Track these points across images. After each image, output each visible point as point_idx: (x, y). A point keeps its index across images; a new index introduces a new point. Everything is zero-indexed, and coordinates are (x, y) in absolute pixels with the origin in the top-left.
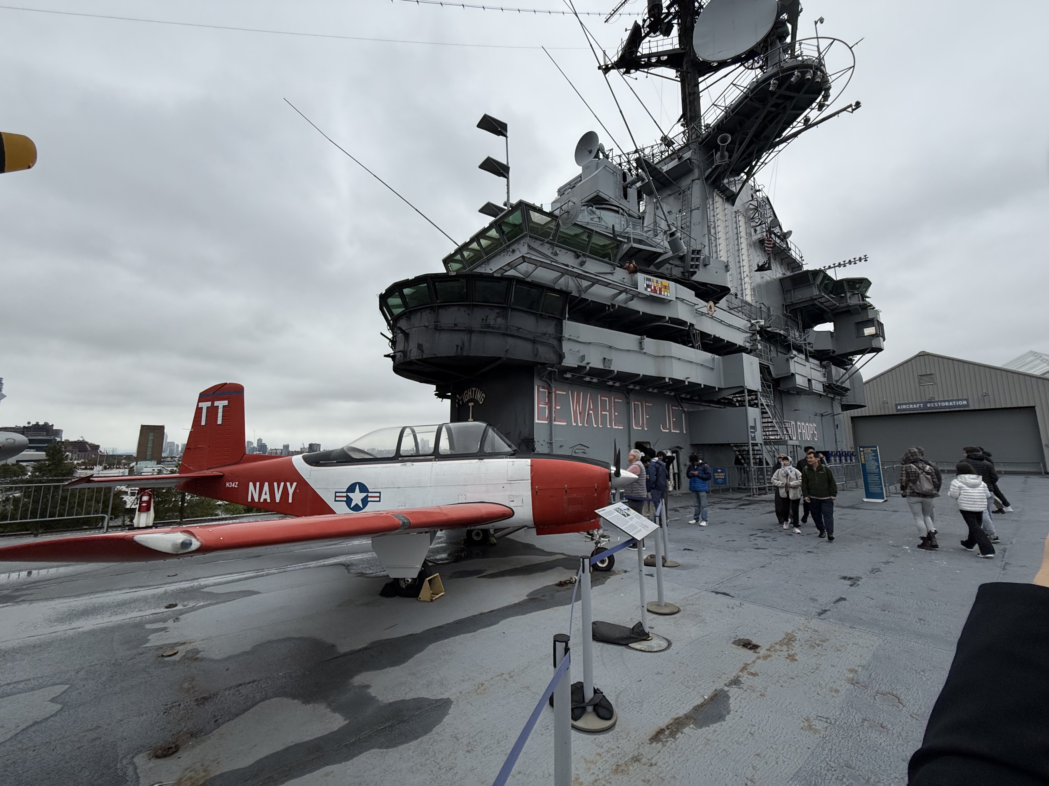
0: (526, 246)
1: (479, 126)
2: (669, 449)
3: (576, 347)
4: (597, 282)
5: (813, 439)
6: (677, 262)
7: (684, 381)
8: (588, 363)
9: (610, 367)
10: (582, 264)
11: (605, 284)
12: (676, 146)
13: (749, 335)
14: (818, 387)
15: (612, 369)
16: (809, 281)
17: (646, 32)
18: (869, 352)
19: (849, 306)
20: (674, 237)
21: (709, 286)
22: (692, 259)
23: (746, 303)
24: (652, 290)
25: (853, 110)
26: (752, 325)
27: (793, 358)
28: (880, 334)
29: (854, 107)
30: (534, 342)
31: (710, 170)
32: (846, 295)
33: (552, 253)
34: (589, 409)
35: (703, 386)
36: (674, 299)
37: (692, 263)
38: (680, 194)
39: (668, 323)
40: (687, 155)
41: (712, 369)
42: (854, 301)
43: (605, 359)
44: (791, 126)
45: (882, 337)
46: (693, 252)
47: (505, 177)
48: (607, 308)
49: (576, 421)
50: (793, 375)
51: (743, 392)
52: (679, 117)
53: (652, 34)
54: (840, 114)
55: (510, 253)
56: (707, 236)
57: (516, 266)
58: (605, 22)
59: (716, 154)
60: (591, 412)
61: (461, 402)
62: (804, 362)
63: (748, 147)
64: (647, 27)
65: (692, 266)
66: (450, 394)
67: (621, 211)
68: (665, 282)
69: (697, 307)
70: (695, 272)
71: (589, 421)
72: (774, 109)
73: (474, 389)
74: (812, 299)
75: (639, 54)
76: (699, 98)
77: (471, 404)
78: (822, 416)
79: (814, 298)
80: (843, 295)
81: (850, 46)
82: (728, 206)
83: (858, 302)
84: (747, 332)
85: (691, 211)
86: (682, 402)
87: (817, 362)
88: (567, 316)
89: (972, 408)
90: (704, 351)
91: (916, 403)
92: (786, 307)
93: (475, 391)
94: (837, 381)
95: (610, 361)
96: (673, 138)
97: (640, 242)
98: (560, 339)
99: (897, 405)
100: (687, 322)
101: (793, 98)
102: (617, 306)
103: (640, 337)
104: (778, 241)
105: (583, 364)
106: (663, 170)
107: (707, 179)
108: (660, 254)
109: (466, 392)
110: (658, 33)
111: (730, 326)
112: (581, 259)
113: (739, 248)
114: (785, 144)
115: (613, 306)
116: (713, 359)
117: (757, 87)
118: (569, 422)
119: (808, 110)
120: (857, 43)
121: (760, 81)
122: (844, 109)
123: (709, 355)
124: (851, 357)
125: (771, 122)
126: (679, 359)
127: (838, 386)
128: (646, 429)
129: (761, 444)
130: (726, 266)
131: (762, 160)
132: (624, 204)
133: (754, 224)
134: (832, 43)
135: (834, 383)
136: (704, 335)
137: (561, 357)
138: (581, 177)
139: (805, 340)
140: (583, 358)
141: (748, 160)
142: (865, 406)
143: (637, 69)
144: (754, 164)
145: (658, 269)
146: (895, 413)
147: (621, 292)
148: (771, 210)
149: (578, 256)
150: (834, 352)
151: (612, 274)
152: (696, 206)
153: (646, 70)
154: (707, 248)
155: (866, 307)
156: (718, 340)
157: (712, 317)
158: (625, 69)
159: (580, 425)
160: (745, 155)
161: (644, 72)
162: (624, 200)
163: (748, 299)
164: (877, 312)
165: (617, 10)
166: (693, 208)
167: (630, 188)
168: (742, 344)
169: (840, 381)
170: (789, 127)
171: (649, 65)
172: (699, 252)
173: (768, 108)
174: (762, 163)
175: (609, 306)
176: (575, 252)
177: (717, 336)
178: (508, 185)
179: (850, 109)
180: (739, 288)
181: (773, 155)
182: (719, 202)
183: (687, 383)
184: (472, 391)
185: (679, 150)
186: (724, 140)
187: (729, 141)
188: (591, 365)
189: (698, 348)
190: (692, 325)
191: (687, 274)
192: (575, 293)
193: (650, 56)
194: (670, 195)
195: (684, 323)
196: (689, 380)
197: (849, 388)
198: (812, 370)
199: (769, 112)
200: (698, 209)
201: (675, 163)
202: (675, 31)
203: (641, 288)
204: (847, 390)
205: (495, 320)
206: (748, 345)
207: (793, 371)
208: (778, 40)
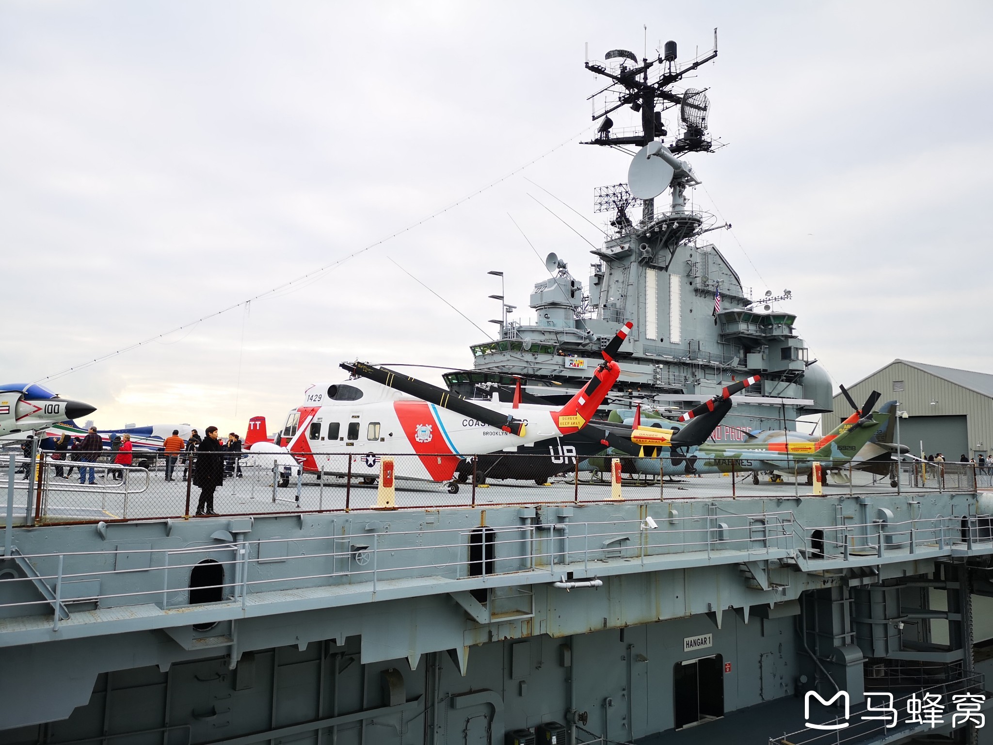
0: (509, 355)
6: (595, 342)
10: (536, 357)
16: (735, 319)
19: (775, 336)
20: (589, 334)
26: (655, 369)
27: (698, 384)
28: (797, 359)
31: (641, 258)
32: (772, 327)
36: (587, 368)
37: (602, 344)
38: (624, 268)
40: (627, 246)
67: (568, 307)
68: (582, 359)
74: (737, 334)
80: (769, 327)
82: (659, 272)
83: (783, 334)
84: (651, 374)
92: (722, 336)
106: (613, 252)
107: (640, 262)
108: (581, 343)
115: (552, 375)
119: (700, 227)
133: (689, 278)
135: (767, 395)
139: (729, 364)
145: (584, 347)
149: (534, 355)
150: (765, 370)
151: (553, 359)
155: (792, 337)
158: (602, 145)
162: (572, 299)
164: (801, 340)
166: (629, 284)
167: (576, 291)
168: (645, 382)
169: (774, 392)
179: (726, 227)
180: (667, 334)
182: (651, 273)
192: (533, 373)
193: (618, 139)
194: (619, 268)
200: (632, 285)
201: (620, 249)
206: (650, 382)
208: (679, 186)
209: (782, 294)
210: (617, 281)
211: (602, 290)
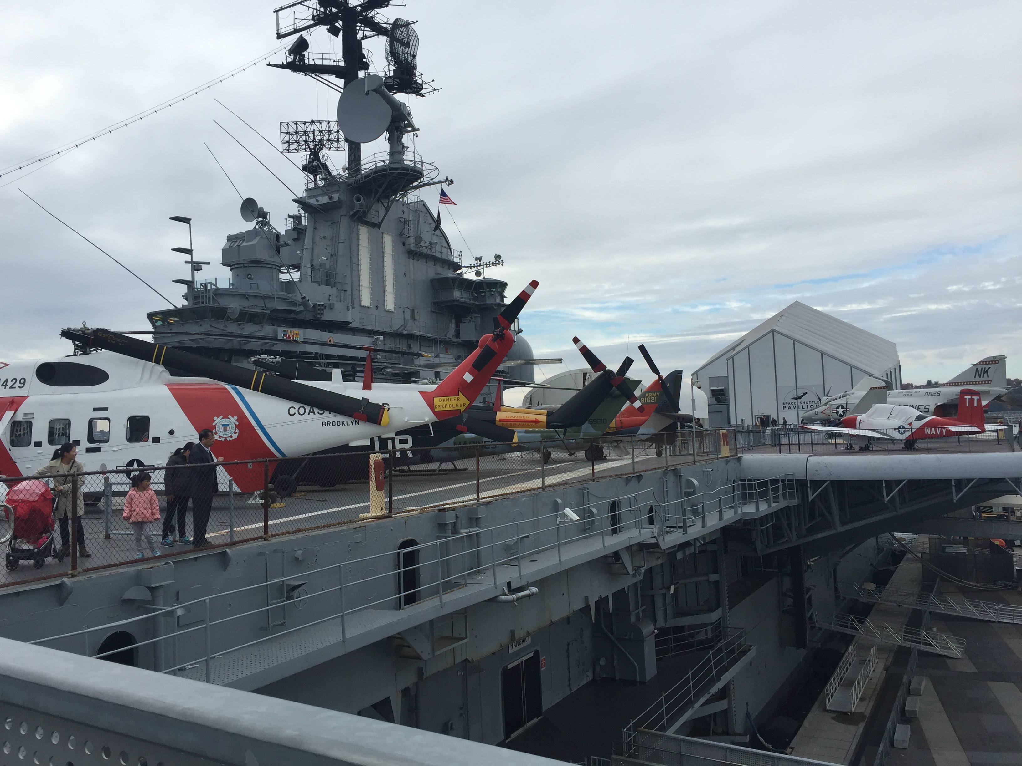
10: (242, 329)
16: (450, 285)
19: (489, 305)
21: (332, 322)
24: (287, 338)
31: (353, 212)
32: (485, 295)
33: (224, 326)
37: (319, 312)
38: (333, 223)
39: (299, 354)
40: (336, 197)
42: (493, 300)
56: (349, 266)
68: (297, 330)
74: (453, 301)
82: (373, 231)
83: (495, 302)
85: (338, 243)
92: (435, 304)
106: (318, 202)
107: (353, 215)
112: (242, 325)
113: (383, 265)
133: (403, 237)
143: (303, 73)
151: (262, 330)
152: (343, 239)
163: (390, 307)
166: (340, 241)
171: (316, 72)
179: (447, 183)
180: (381, 300)
182: (363, 231)
186: (359, 199)
187: (362, 200)
194: (325, 222)
200: (343, 242)
201: (327, 199)
203: (280, 336)
208: (395, 131)
209: (493, 260)
210: (324, 237)
211: (305, 247)
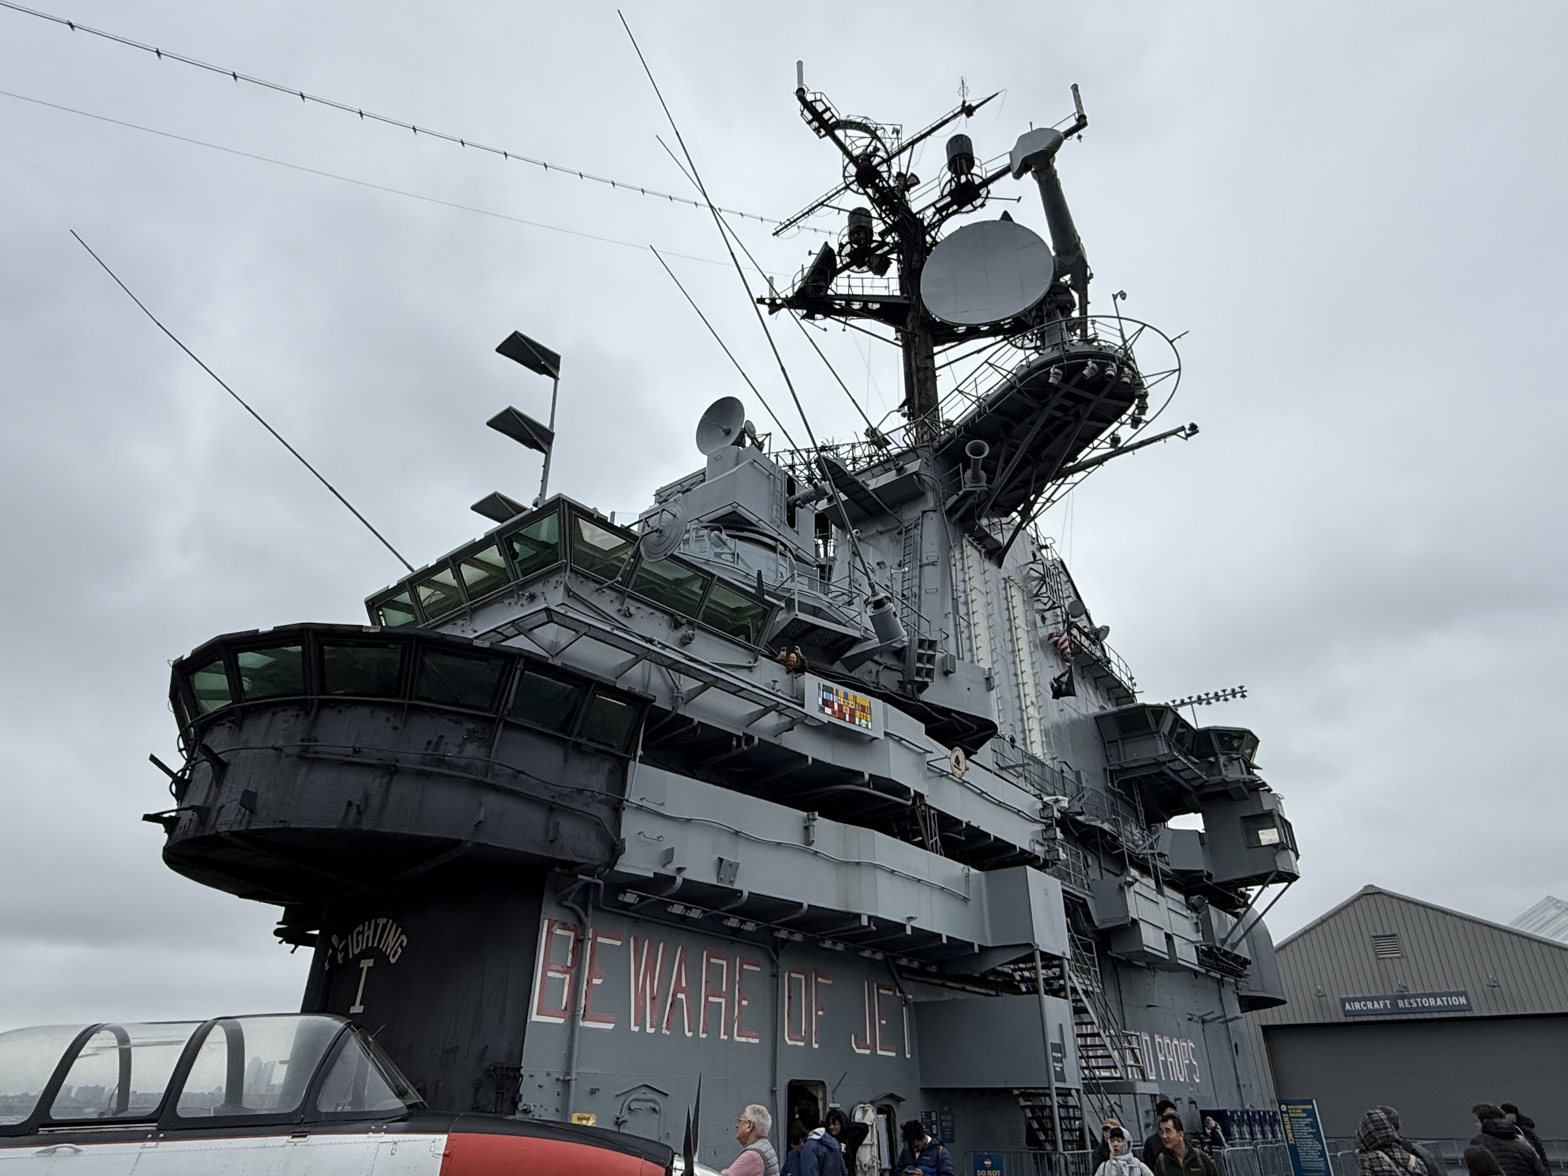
0: (562, 588)
1: (498, 350)
2: (872, 1103)
3: (654, 828)
4: (715, 682)
5: (1192, 1079)
6: (891, 662)
7: (903, 926)
8: (680, 870)
9: (732, 882)
10: (685, 641)
11: (732, 689)
12: (893, 450)
13: (1039, 827)
14: (1187, 955)
15: (736, 886)
16: (1149, 725)
17: (844, 262)
18: (1274, 881)
19: (1224, 782)
20: (882, 610)
21: (953, 715)
22: (920, 658)
23: (1033, 758)
24: (834, 712)
25: (1188, 436)
26: (1046, 805)
27: (1131, 884)
28: (1287, 844)
29: (1188, 432)
30: (552, 808)
31: (955, 498)
32: (1217, 760)
33: (619, 611)
34: (678, 989)
35: (945, 941)
36: (882, 737)
37: (919, 665)
38: (900, 533)
39: (869, 787)
40: (913, 467)
41: (965, 900)
42: (1233, 774)
43: (721, 860)
44: (1091, 445)
45: (1292, 850)
46: (921, 643)
47: (542, 450)
48: (734, 743)
49: (640, 1021)
50: (1134, 922)
51: (1030, 958)
52: (901, 402)
53: (854, 268)
54: (1168, 439)
55: (524, 601)
56: (951, 616)
57: (531, 630)
58: (774, 234)
59: (964, 472)
60: (681, 996)
61: (340, 957)
62: (1153, 895)
63: (1020, 467)
64: (847, 255)
65: (919, 672)
66: (317, 932)
67: (781, 548)
68: (863, 698)
69: (929, 757)
70: (925, 685)
71: (674, 1022)
72: (1059, 414)
73: (382, 921)
74: (1158, 763)
75: (830, 292)
76: (934, 378)
77: (366, 964)
78: (1204, 1022)
79: (1161, 759)
80: (1212, 759)
81: (1171, 339)
82: (989, 566)
83: (1239, 776)
84: (1035, 821)
85: (921, 566)
86: (901, 977)
87: (1181, 897)
88: (640, 752)
89: (1477, 1013)
90: (946, 856)
91: (1378, 999)
92: (1112, 774)
93: (385, 926)
94: (1224, 941)
95: (734, 867)
96: (887, 434)
97: (816, 611)
98: (617, 808)
99: (1343, 1001)
100: (908, 789)
101: (1088, 402)
102: (756, 741)
103: (805, 814)
104: (1086, 643)
105: (669, 870)
106: (868, 486)
107: (950, 512)
108: (855, 641)
109: (360, 928)
110: (865, 268)
111: (1000, 804)
112: (684, 631)
113: (1013, 647)
114: (1082, 474)
115: (749, 739)
116: (967, 876)
117: (1028, 374)
118: (623, 1022)
119: (1116, 425)
120: (1179, 337)
121: (1032, 366)
122: (1174, 433)
123: (957, 868)
124: (1243, 889)
125: (1057, 432)
126: (893, 872)
127: (1226, 953)
128: (816, 1046)
129: (1078, 1091)
130: (987, 679)
131: (1046, 495)
132: (787, 535)
133: (1040, 606)
134: (1141, 330)
135: (1218, 945)
136: (946, 821)
137: (616, 849)
138: (704, 474)
139: (1151, 847)
140: (668, 856)
141: (1021, 492)
142: (1284, 1002)
143: (827, 315)
144: (1032, 498)
145: (850, 672)
146: (1343, 1019)
147: (766, 711)
148: (1069, 584)
149: (677, 625)
150: (1209, 876)
151: (750, 669)
152: (931, 560)
153: (843, 319)
154: (952, 639)
155: (1256, 787)
156: (976, 834)
157: (963, 783)
158: (805, 312)
159: (650, 1030)
160: (1015, 482)
161: (838, 320)
162: (788, 528)
163: (1037, 750)
164: (1277, 799)
165: (795, 221)
166: (925, 561)
167: (802, 508)
168: (1027, 848)
169: (1229, 941)
170: (1087, 446)
171: (847, 312)
172: (932, 644)
173: (1049, 411)
174: (1048, 500)
175: (739, 738)
176: (672, 615)
177: (974, 824)
178: (546, 466)
179: (1182, 434)
180: (1019, 728)
181: (1064, 488)
182: (972, 555)
183: (909, 931)
184: (377, 926)
185: (898, 456)
186: (978, 451)
187: (986, 453)
188: (688, 875)
189: (933, 850)
190: (919, 796)
191: (909, 686)
192: (662, 703)
193: (850, 298)
194: (881, 533)
195: (903, 791)
196: (914, 923)
197: (1249, 958)
198: (1172, 914)
199: (1051, 419)
200: (933, 564)
201: (891, 476)
202: (893, 270)
203: (812, 707)
204: (1245, 962)
205: (462, 746)
206: (1039, 850)
207: (1133, 915)
208: (1058, 312)
